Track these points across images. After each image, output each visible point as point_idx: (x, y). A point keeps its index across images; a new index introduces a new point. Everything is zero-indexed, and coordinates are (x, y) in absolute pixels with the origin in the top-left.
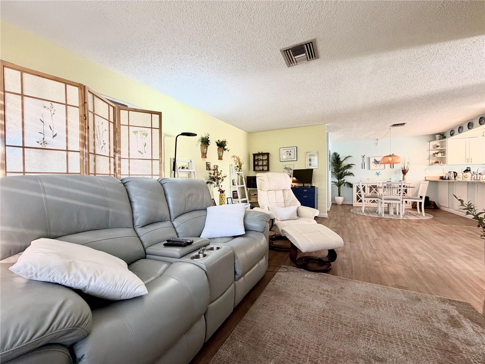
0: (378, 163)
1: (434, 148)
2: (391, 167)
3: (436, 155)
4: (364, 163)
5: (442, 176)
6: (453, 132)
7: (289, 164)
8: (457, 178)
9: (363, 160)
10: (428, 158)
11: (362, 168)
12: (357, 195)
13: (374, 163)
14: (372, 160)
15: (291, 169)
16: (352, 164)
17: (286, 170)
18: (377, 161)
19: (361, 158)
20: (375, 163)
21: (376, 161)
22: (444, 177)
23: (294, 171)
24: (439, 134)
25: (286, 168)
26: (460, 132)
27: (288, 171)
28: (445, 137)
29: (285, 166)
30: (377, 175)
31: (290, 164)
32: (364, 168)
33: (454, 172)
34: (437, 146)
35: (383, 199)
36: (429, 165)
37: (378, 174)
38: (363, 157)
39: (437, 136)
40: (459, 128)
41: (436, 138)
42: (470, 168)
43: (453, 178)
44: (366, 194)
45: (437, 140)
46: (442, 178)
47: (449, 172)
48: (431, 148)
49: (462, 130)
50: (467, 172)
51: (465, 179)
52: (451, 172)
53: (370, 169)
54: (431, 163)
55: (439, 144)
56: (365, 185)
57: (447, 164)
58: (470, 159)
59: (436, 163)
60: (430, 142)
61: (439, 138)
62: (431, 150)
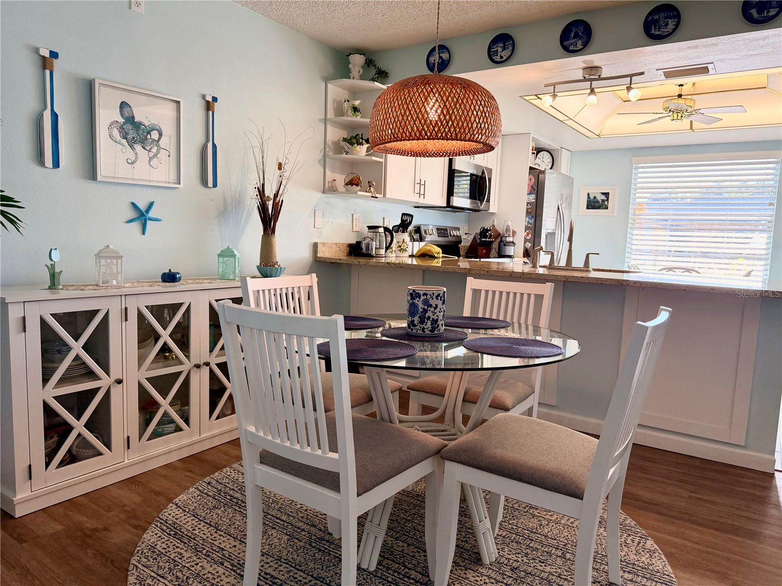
0: (143, 142)
1: (342, 113)
2: (204, 182)
4: (55, 117)
5: (352, 241)
6: (445, 56)
9: (46, 95)
10: (320, 156)
11: (40, 158)
12: (47, 408)
13: (116, 134)
18: (137, 126)
20: (125, 135)
21: (130, 120)
22: (363, 246)
24: (359, 51)
26: (498, 59)
30: (136, 226)
32: (56, 164)
33: (387, 229)
34: (355, 110)
36: (324, 192)
37: (141, 217)
38: (47, 62)
39: (357, 61)
40: (495, 41)
41: (350, 66)
42: (412, 216)
43: (383, 252)
44: (119, 382)
45: (352, 76)
46: (356, 250)
47: (370, 228)
48: (331, 115)
49: (509, 53)
50: (403, 232)
51: (401, 254)
52: (378, 227)
53: (92, 173)
54: (329, 182)
55: (359, 101)
56: (101, 305)
57: (384, 196)
58: (422, 183)
59: (357, 185)
60: (327, 80)
61: (359, 72)
62: (330, 120)
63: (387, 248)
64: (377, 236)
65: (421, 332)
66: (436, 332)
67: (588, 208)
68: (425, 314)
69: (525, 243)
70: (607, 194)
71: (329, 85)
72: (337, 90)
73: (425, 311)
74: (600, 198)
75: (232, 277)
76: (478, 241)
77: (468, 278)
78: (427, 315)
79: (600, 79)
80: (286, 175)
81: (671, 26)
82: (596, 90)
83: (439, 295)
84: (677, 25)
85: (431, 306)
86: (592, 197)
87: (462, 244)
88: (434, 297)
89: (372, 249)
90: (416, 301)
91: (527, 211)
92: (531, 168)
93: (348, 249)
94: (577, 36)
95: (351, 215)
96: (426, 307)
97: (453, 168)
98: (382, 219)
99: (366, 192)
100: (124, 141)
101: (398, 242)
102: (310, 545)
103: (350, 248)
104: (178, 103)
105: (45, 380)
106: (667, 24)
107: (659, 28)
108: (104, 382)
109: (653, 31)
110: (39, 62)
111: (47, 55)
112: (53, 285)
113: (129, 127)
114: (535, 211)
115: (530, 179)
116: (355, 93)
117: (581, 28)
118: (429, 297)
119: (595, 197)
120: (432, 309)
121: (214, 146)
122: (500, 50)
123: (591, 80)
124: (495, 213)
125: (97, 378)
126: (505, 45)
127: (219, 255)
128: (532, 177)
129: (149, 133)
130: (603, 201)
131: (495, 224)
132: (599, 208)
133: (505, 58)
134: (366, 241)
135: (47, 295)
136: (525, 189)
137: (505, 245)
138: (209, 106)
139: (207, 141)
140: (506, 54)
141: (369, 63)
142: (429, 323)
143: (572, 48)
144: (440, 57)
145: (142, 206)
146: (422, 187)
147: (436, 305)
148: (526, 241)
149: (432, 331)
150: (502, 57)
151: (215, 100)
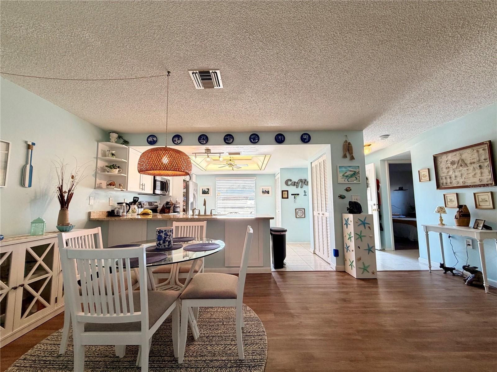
1: (105, 155)
3: (110, 170)
5: (109, 210)
6: (155, 139)
10: (94, 173)
22: (115, 212)
24: (115, 132)
28: (126, 142)
33: (127, 204)
34: (113, 155)
36: (95, 189)
39: (114, 136)
40: (175, 137)
41: (110, 137)
42: (138, 198)
43: (125, 214)
45: (111, 141)
46: (111, 214)
47: (118, 203)
48: (100, 156)
49: (180, 141)
50: (134, 205)
51: (133, 214)
52: (123, 203)
54: (98, 184)
55: (115, 151)
57: (127, 190)
58: (143, 184)
59: (113, 185)
60: (98, 141)
61: (115, 140)
62: (99, 158)
63: (127, 212)
64: (122, 207)
65: (164, 247)
66: (170, 246)
67: (203, 194)
68: (165, 239)
69: (183, 207)
70: (208, 189)
71: (99, 144)
72: (103, 146)
73: (165, 238)
74: (207, 190)
75: (40, 234)
76: (165, 207)
77: (173, 222)
78: (166, 240)
79: (210, 153)
80: (76, 181)
81: (231, 141)
82: (209, 156)
83: (171, 230)
84: (233, 140)
85: (168, 235)
86: (204, 190)
87: (158, 208)
88: (169, 232)
89: (120, 213)
90: (161, 234)
91: (183, 195)
92: (184, 180)
93: (107, 213)
94: (203, 139)
95: (108, 199)
96: (166, 236)
97: (156, 179)
98: (124, 200)
99: (118, 188)
101: (132, 209)
102: (107, 368)
103: (108, 214)
104: (8, 143)
106: (230, 140)
107: (228, 140)
109: (226, 141)
114: (186, 195)
115: (184, 184)
116: (112, 148)
117: (205, 138)
118: (167, 232)
119: (205, 190)
120: (168, 237)
121: (31, 167)
122: (177, 140)
123: (208, 153)
124: (172, 196)
126: (178, 139)
127: (32, 223)
128: (184, 183)
130: (207, 191)
131: (171, 200)
132: (206, 193)
133: (179, 143)
134: (117, 210)
136: (183, 188)
137: (176, 208)
138: (29, 147)
139: (27, 163)
140: (179, 141)
141: (120, 137)
142: (167, 242)
143: (202, 143)
144: (153, 139)
146: (143, 186)
147: (170, 235)
148: (183, 206)
149: (168, 246)
150: (177, 142)
151: (34, 144)
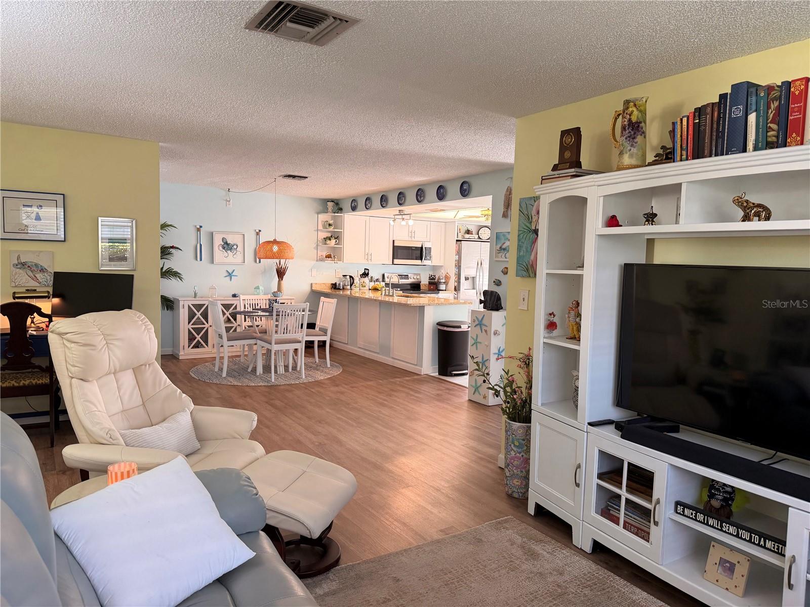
0: (231, 249)
1: (324, 227)
2: (256, 262)
3: (328, 242)
4: (201, 245)
5: (334, 283)
6: (356, 203)
7: (34, 252)
8: (353, 287)
9: (198, 239)
10: (315, 246)
11: (196, 259)
12: (189, 331)
13: (221, 248)
14: (218, 242)
15: (43, 270)
16: (172, 247)
17: (21, 271)
18: (228, 245)
19: (193, 232)
20: (224, 248)
21: (226, 243)
22: (338, 285)
23: (58, 276)
24: (331, 200)
25: (23, 265)
26: (367, 207)
27: (30, 273)
28: (341, 210)
29: (19, 258)
30: (228, 278)
31: (41, 252)
32: (201, 260)
33: (351, 277)
34: (330, 225)
35: (273, 343)
36: (317, 261)
37: (230, 275)
38: (199, 230)
39: (330, 205)
40: (367, 200)
41: (327, 207)
42: (368, 270)
43: (349, 287)
44: (211, 326)
45: (329, 212)
47: (344, 276)
48: (320, 227)
49: (370, 205)
50: (365, 278)
51: (362, 288)
52: (346, 276)
53: (212, 261)
54: (319, 256)
55: (332, 222)
56: (207, 303)
57: (344, 262)
58: (370, 254)
59: (329, 258)
60: (318, 213)
61: (332, 209)
62: (321, 230)
63: (351, 285)
64: (345, 280)
71: (319, 215)
72: (323, 217)
76: (432, 282)
87: (422, 285)
91: (455, 265)
92: (457, 241)
93: (330, 286)
97: (395, 245)
100: (224, 250)
101: (361, 283)
103: (332, 286)
104: (244, 235)
105: (189, 323)
108: (206, 326)
110: (196, 230)
111: (199, 227)
112: (195, 297)
113: (225, 246)
114: (458, 266)
115: (456, 247)
122: (368, 203)
123: (403, 215)
124: (442, 266)
125: (204, 324)
127: (255, 289)
128: (457, 245)
129: (233, 246)
134: (340, 282)
135: (194, 299)
137: (440, 284)
138: (258, 234)
141: (335, 205)
143: (386, 205)
145: (230, 272)
146: (369, 256)
148: (455, 282)
151: (260, 231)
